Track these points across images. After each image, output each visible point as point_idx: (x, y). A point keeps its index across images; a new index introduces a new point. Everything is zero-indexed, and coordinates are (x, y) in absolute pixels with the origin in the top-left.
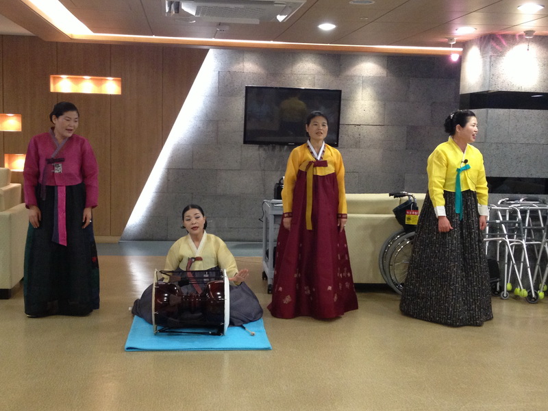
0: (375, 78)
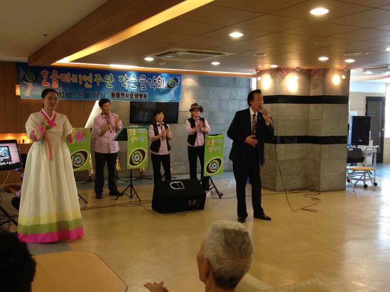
0: (193, 87)
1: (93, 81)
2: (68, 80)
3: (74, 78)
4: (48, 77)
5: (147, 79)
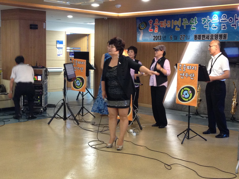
1: (181, 25)
2: (164, 26)
4: (153, 25)
5: (228, 18)
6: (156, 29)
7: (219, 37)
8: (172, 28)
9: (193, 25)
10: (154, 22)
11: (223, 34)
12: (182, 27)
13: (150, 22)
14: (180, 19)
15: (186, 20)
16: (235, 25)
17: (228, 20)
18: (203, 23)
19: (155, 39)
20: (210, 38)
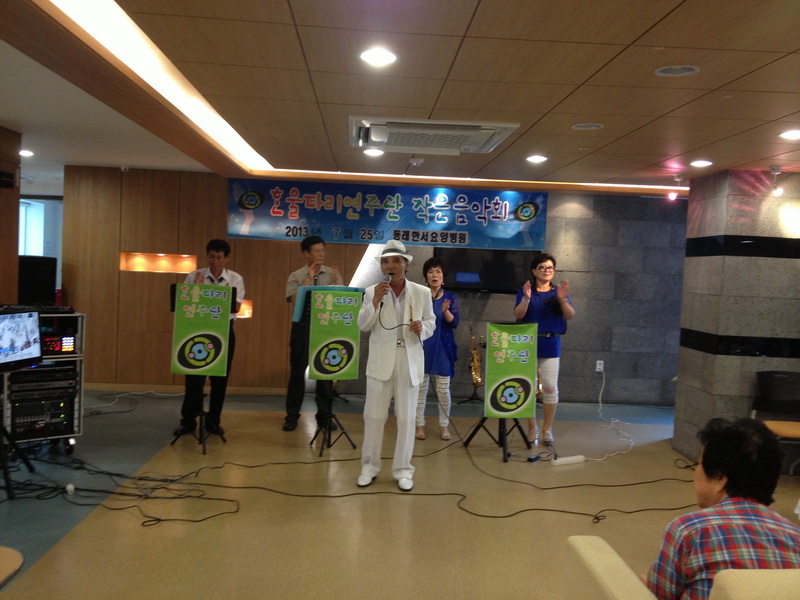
0: (580, 220)
1: (363, 208)
2: (316, 206)
3: (328, 201)
4: (283, 199)
5: (470, 203)
6: (292, 210)
7: (449, 239)
8: (339, 211)
9: (391, 210)
10: (286, 194)
11: (459, 233)
12: (364, 212)
13: (275, 193)
14: (359, 194)
15: (373, 198)
16: (484, 218)
17: (470, 207)
18: (416, 207)
19: (290, 233)
20: (430, 238)
